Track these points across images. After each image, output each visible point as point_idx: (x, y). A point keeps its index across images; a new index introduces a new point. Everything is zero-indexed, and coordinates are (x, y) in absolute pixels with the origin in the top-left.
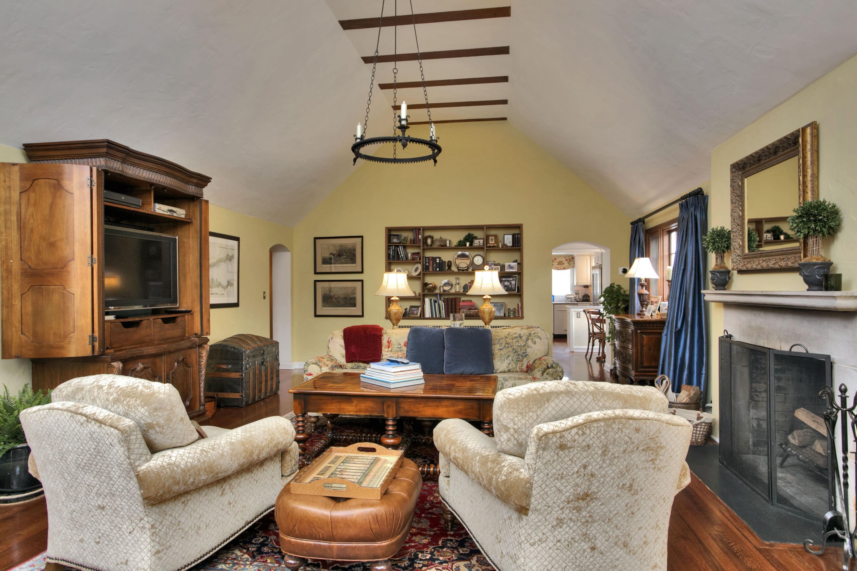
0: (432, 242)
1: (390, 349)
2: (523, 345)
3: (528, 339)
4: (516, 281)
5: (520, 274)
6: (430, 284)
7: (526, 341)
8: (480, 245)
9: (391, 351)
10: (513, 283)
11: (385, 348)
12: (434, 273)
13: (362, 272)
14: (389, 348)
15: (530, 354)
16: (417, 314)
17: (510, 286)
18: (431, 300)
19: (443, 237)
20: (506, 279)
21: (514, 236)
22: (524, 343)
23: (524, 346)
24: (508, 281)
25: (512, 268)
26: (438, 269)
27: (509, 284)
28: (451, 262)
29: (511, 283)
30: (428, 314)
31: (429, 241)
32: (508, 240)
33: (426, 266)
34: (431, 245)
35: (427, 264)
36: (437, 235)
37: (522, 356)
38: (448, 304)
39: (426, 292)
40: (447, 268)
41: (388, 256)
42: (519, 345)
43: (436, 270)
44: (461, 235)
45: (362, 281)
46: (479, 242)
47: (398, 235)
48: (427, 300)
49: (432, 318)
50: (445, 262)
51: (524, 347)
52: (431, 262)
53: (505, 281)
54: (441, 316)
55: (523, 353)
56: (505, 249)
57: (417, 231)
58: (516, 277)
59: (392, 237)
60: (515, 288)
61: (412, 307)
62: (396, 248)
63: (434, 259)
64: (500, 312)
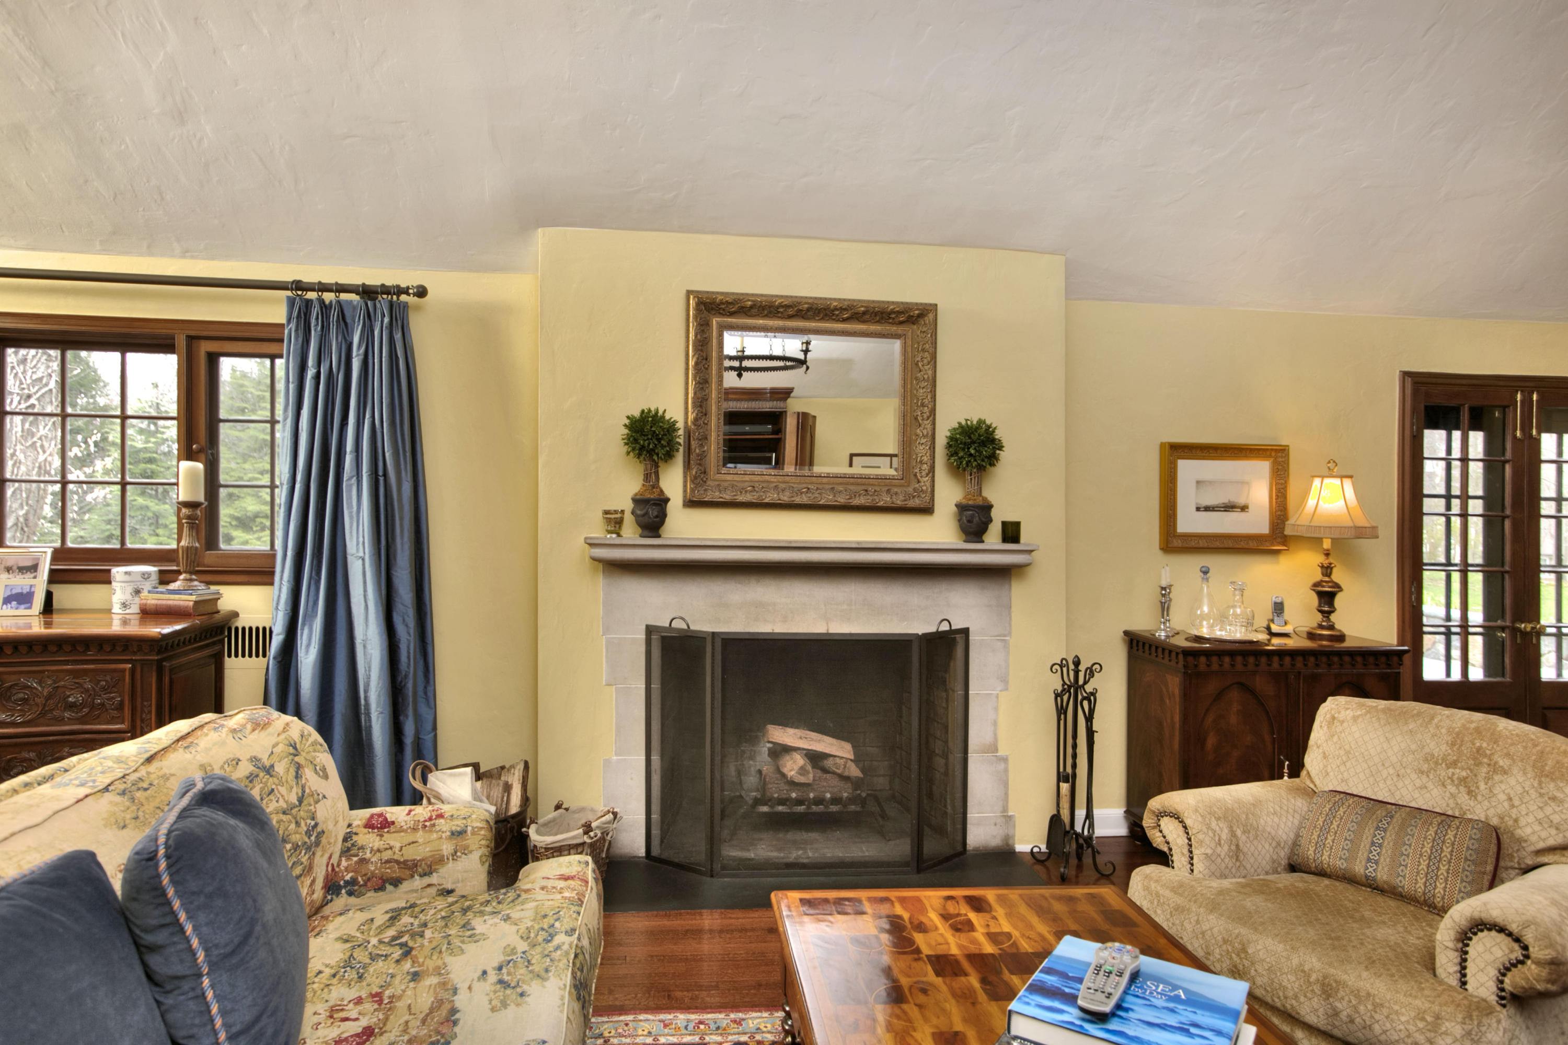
2: (294, 799)
3: (299, 767)
7: (298, 776)
15: (330, 826)
22: (296, 791)
23: (300, 800)
37: (308, 849)
42: (282, 804)
51: (304, 807)
55: (308, 833)
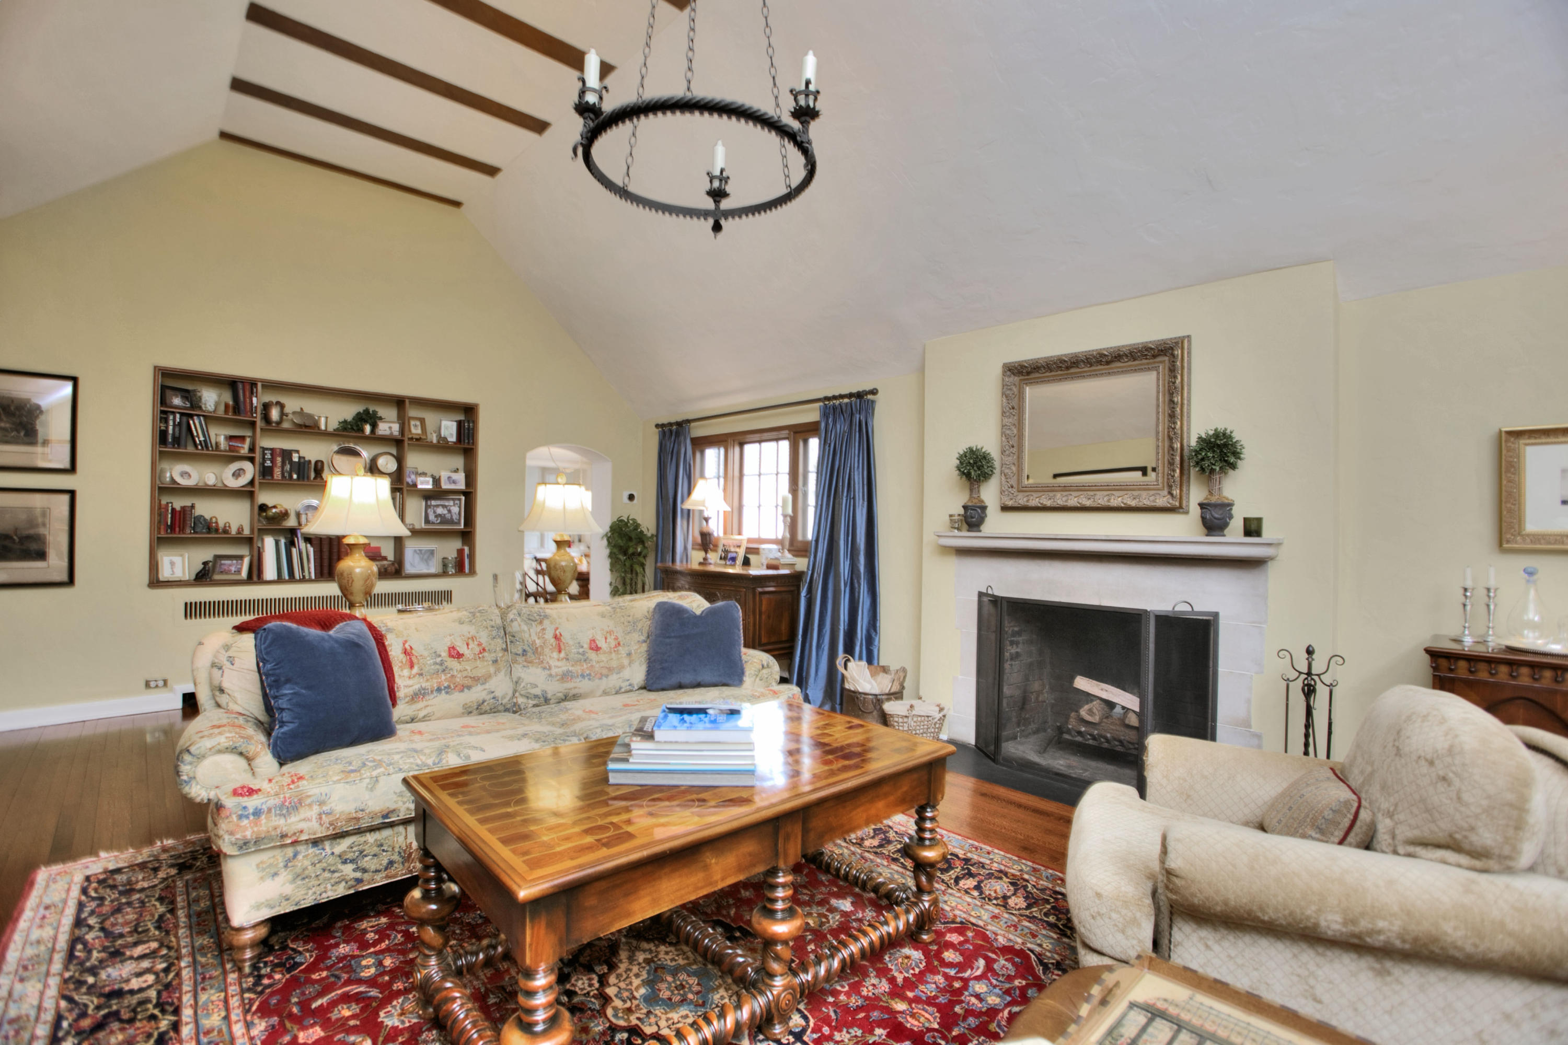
0: (282, 414)
1: (416, 670)
4: (460, 507)
5: (469, 495)
6: (275, 507)
8: (392, 433)
9: (421, 675)
10: (455, 510)
11: (402, 668)
12: (285, 484)
13: (72, 469)
14: (412, 666)
16: (239, 572)
17: (448, 516)
18: (277, 543)
19: (307, 410)
20: (438, 502)
21: (460, 424)
24: (444, 506)
25: (454, 482)
26: (295, 476)
27: (445, 512)
28: (322, 462)
29: (449, 511)
30: (270, 572)
31: (275, 414)
32: (449, 428)
33: (264, 467)
34: (279, 423)
35: (268, 463)
36: (293, 404)
38: (321, 551)
39: (264, 524)
40: (313, 475)
41: (162, 437)
43: (291, 477)
44: (348, 411)
45: (72, 493)
46: (390, 428)
47: (187, 391)
48: (269, 542)
49: (280, 580)
50: (310, 462)
52: (279, 459)
53: (437, 506)
54: (304, 576)
56: (442, 447)
57: (248, 387)
58: (460, 500)
59: (168, 393)
60: (460, 520)
61: (218, 558)
62: (185, 419)
63: (286, 454)
64: (428, 564)
